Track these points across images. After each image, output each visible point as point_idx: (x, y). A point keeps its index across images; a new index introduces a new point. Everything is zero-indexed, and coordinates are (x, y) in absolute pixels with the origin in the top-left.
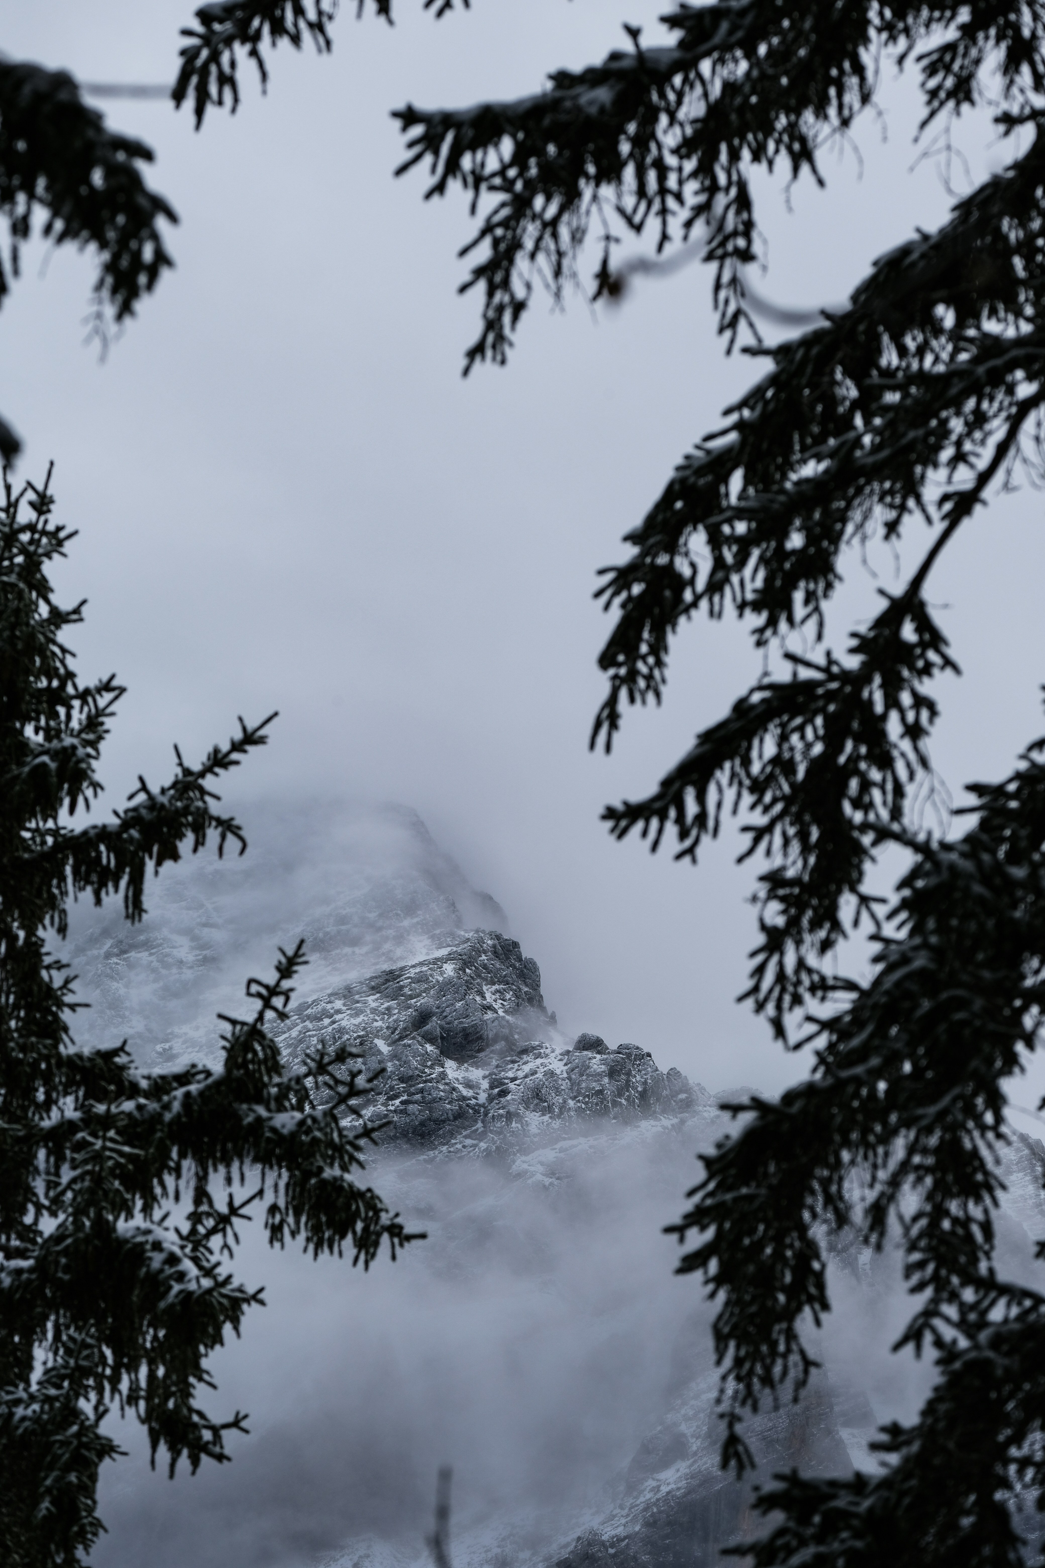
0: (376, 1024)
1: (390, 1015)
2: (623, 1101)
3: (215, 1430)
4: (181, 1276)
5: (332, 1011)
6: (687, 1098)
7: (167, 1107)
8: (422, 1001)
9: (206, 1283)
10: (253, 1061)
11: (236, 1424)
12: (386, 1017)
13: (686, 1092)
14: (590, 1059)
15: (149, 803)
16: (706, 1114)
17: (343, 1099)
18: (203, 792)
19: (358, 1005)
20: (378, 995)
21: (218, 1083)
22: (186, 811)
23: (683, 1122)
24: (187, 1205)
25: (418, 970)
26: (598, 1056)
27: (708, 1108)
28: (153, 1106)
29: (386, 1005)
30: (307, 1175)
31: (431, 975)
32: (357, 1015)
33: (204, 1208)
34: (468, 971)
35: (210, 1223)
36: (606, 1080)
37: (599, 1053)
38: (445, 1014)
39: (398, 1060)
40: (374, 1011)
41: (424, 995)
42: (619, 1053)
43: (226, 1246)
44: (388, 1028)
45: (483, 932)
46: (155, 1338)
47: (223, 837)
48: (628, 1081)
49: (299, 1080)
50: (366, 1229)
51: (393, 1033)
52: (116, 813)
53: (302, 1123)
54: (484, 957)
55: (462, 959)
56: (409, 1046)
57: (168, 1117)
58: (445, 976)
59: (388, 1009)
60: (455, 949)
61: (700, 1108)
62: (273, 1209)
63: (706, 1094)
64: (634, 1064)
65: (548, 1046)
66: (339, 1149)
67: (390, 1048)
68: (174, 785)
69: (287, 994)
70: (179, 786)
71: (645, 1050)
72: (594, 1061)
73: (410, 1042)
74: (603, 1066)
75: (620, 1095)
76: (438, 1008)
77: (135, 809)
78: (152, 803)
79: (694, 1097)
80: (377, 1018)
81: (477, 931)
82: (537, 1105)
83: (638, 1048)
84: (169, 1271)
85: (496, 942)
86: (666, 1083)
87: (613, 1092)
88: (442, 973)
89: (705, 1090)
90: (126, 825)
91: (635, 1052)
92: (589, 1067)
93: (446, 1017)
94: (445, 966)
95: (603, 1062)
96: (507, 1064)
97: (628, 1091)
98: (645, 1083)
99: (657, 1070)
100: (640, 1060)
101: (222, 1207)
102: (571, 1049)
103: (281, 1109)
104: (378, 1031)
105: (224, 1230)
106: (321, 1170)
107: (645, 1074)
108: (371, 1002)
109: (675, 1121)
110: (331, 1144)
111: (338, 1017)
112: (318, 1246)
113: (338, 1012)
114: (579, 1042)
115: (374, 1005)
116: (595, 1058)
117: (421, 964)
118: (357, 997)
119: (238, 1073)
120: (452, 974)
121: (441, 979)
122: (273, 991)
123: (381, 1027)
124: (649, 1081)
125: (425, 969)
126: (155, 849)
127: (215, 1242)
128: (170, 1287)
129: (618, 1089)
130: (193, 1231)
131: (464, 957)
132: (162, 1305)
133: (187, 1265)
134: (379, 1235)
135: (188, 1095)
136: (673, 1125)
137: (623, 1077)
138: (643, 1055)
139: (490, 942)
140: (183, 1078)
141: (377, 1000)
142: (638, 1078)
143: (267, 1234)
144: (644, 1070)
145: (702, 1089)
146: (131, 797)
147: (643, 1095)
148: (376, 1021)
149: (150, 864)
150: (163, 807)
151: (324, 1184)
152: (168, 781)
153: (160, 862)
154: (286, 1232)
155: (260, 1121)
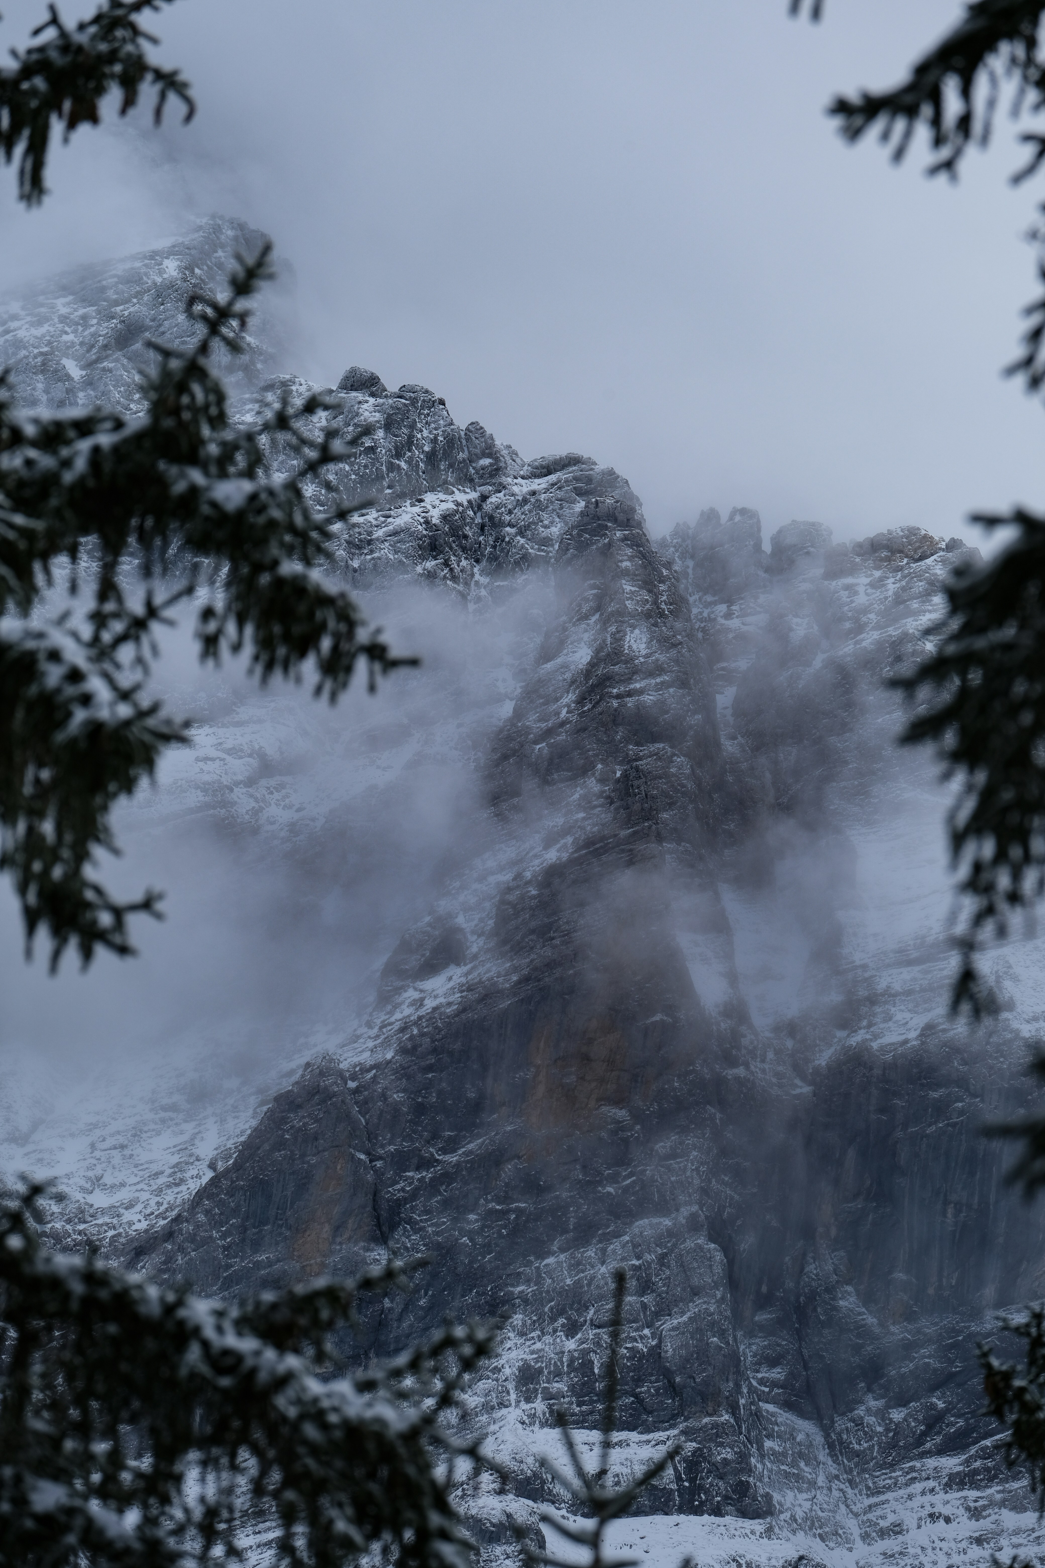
0: (65, 338)
1: (86, 326)
2: (403, 465)
3: (118, 913)
4: (86, 700)
5: (5, 316)
6: (491, 465)
7: (67, 463)
8: (132, 309)
9: (124, 711)
11: (147, 905)
12: (80, 328)
13: (490, 456)
14: (360, 402)
15: (60, 42)
16: (516, 489)
18: (135, 31)
19: (43, 310)
20: (71, 298)
21: (140, 437)
22: (112, 57)
23: (484, 498)
24: (86, 602)
25: (128, 266)
26: (372, 400)
27: (519, 480)
28: (46, 461)
29: (81, 312)
30: (258, 568)
31: (146, 274)
32: (40, 323)
33: (110, 607)
34: (197, 271)
35: (118, 627)
36: (380, 433)
37: (373, 395)
38: (162, 329)
39: (94, 390)
40: (64, 319)
41: (135, 300)
42: (401, 397)
43: (139, 661)
44: (82, 344)
45: (222, 217)
46: (37, 781)
47: (163, 96)
48: (411, 437)
50: (335, 649)
51: (88, 351)
52: (14, 53)
53: (253, 497)
54: (220, 253)
55: (190, 254)
56: (110, 371)
57: (68, 477)
58: (165, 276)
59: (84, 318)
60: (181, 240)
61: (509, 480)
62: (208, 613)
63: (518, 460)
64: (420, 414)
65: (303, 382)
66: (302, 535)
67: (84, 373)
68: (97, 19)
70: (105, 22)
71: (437, 396)
72: (365, 406)
73: (111, 365)
74: (377, 414)
75: (398, 455)
76: (153, 320)
77: (41, 49)
78: (65, 44)
79: (502, 464)
80: (67, 329)
81: (213, 217)
82: (282, 462)
83: (427, 392)
84: (70, 691)
85: (239, 233)
86: (464, 442)
87: (390, 450)
88: (161, 272)
89: (516, 454)
90: (27, 71)
91: (422, 397)
92: (357, 414)
93: (163, 333)
94: (166, 262)
95: (378, 408)
96: (245, 404)
97: (410, 450)
98: (435, 441)
99: (452, 424)
100: (429, 408)
101: (136, 605)
102: (334, 388)
103: (223, 475)
104: (68, 348)
105: (137, 639)
106: (276, 563)
107: (436, 429)
108: (60, 307)
109: (474, 495)
110: (292, 528)
111: (13, 325)
112: (269, 667)
113: (14, 317)
114: (346, 378)
115: (64, 311)
116: (367, 402)
117: (134, 258)
118: (41, 299)
120: (175, 274)
121: (159, 280)
122: (223, 313)
123: (73, 343)
124: (440, 438)
125: (138, 264)
126: (67, 105)
127: (126, 653)
128: (69, 715)
129: (396, 448)
130: (96, 640)
131: (193, 252)
132: (60, 737)
133: (96, 685)
134: (353, 656)
135: (96, 450)
136: (469, 502)
137: (405, 430)
138: (434, 402)
139: (230, 233)
140: (85, 427)
141: (69, 304)
142: (426, 433)
143: (196, 647)
144: (435, 422)
145: (514, 454)
146: (37, 32)
147: (431, 458)
148: (66, 333)
149: (57, 127)
150: (80, 49)
151: (280, 582)
152: (89, 14)
153: (72, 125)
154: (224, 646)
155: (194, 491)
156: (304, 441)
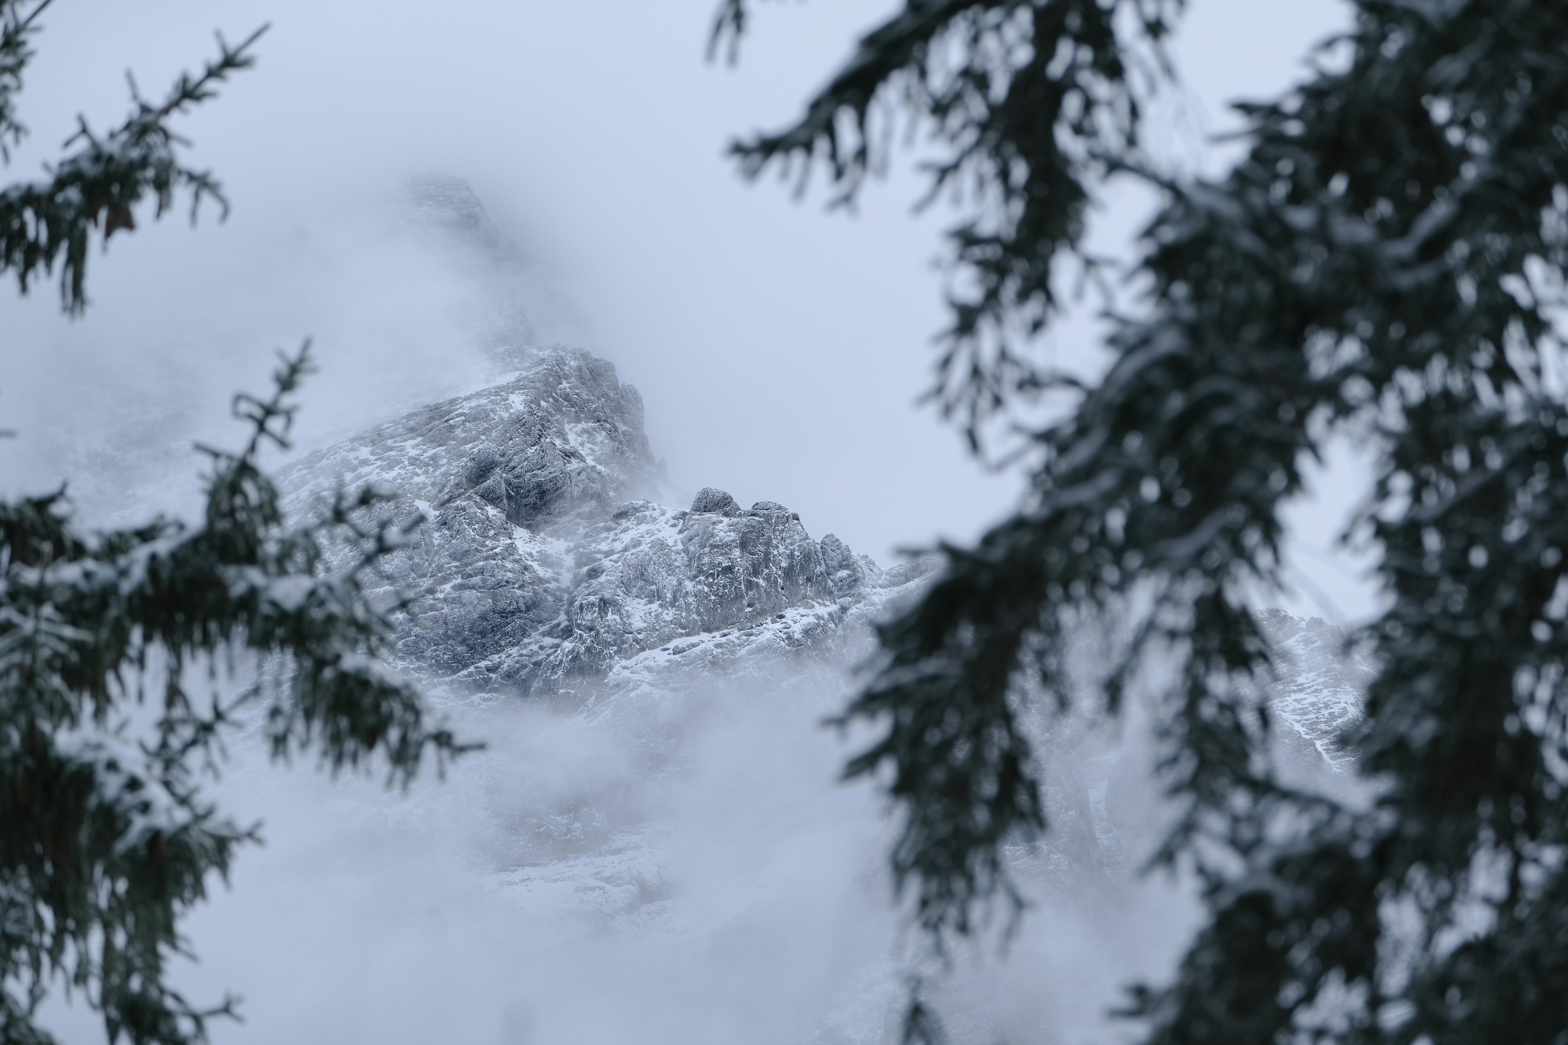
0: (416, 479)
1: (436, 467)
2: (762, 582)
3: (197, 1019)
4: (145, 808)
5: (355, 462)
6: (849, 576)
7: (124, 573)
8: (481, 446)
9: (182, 816)
10: (243, 508)
11: (226, 1009)
12: (431, 469)
13: (847, 567)
14: (714, 523)
15: (92, 153)
16: (875, 599)
17: (369, 559)
18: (167, 136)
19: (392, 453)
20: (420, 439)
21: (196, 541)
22: (144, 163)
23: (844, 609)
24: (155, 709)
25: (474, 403)
26: (726, 520)
27: (878, 590)
28: (104, 572)
29: (431, 452)
30: (320, 664)
31: (492, 411)
32: (391, 467)
33: (179, 713)
34: (543, 403)
35: (187, 732)
36: (737, 552)
37: (726, 514)
38: (512, 464)
39: (449, 529)
40: (414, 461)
41: (483, 437)
42: (754, 515)
43: (209, 765)
44: (433, 484)
45: (564, 349)
46: (113, 893)
47: (197, 198)
48: (767, 554)
49: (307, 533)
50: (404, 739)
51: (440, 492)
52: (46, 167)
53: (312, 593)
54: (565, 384)
55: (535, 388)
56: (464, 509)
57: (126, 587)
58: (512, 411)
59: (434, 458)
60: (525, 374)
61: (868, 590)
62: (275, 713)
63: (875, 570)
64: (774, 531)
65: (656, 506)
66: (363, 628)
67: (437, 513)
68: (128, 126)
69: (289, 415)
70: (135, 129)
71: (791, 511)
72: (720, 526)
73: (464, 503)
74: (732, 534)
75: (756, 573)
76: (503, 456)
77: (74, 161)
78: (97, 154)
79: (860, 575)
80: (417, 470)
81: (555, 349)
82: (641, 588)
83: (780, 508)
84: (129, 799)
85: (582, 363)
86: (821, 556)
87: (747, 568)
88: (507, 407)
89: (874, 564)
90: (61, 184)
91: (776, 513)
92: (712, 536)
93: (514, 468)
94: (512, 397)
95: (732, 527)
96: (600, 533)
97: (767, 567)
98: (791, 556)
99: (807, 538)
100: (784, 524)
101: (202, 710)
102: (688, 511)
103: (282, 573)
104: (420, 489)
105: (206, 743)
106: (338, 657)
107: (792, 544)
108: (409, 449)
109: (834, 608)
110: (353, 622)
111: (364, 470)
112: (338, 761)
113: (365, 462)
114: (699, 500)
115: (413, 453)
116: (721, 522)
117: (478, 395)
118: (390, 442)
119: (223, 525)
120: (521, 408)
121: (506, 415)
122: (270, 411)
123: (424, 484)
124: (797, 553)
125: (483, 401)
126: (103, 215)
127: (195, 758)
128: (131, 824)
129: (753, 565)
130: (164, 745)
131: (538, 385)
132: (121, 846)
133: (155, 792)
134: (421, 745)
135: (153, 558)
136: (830, 614)
137: (762, 548)
138: (788, 517)
139: (573, 363)
140: (146, 535)
141: (418, 445)
142: (782, 549)
143: (266, 747)
144: (790, 537)
145: (871, 563)
146: (67, 144)
147: (789, 573)
148: (417, 475)
149: (95, 236)
150: (111, 158)
151: (343, 677)
152: (119, 122)
153: (108, 233)
154: (293, 743)
155: (253, 592)
156: (361, 535)
